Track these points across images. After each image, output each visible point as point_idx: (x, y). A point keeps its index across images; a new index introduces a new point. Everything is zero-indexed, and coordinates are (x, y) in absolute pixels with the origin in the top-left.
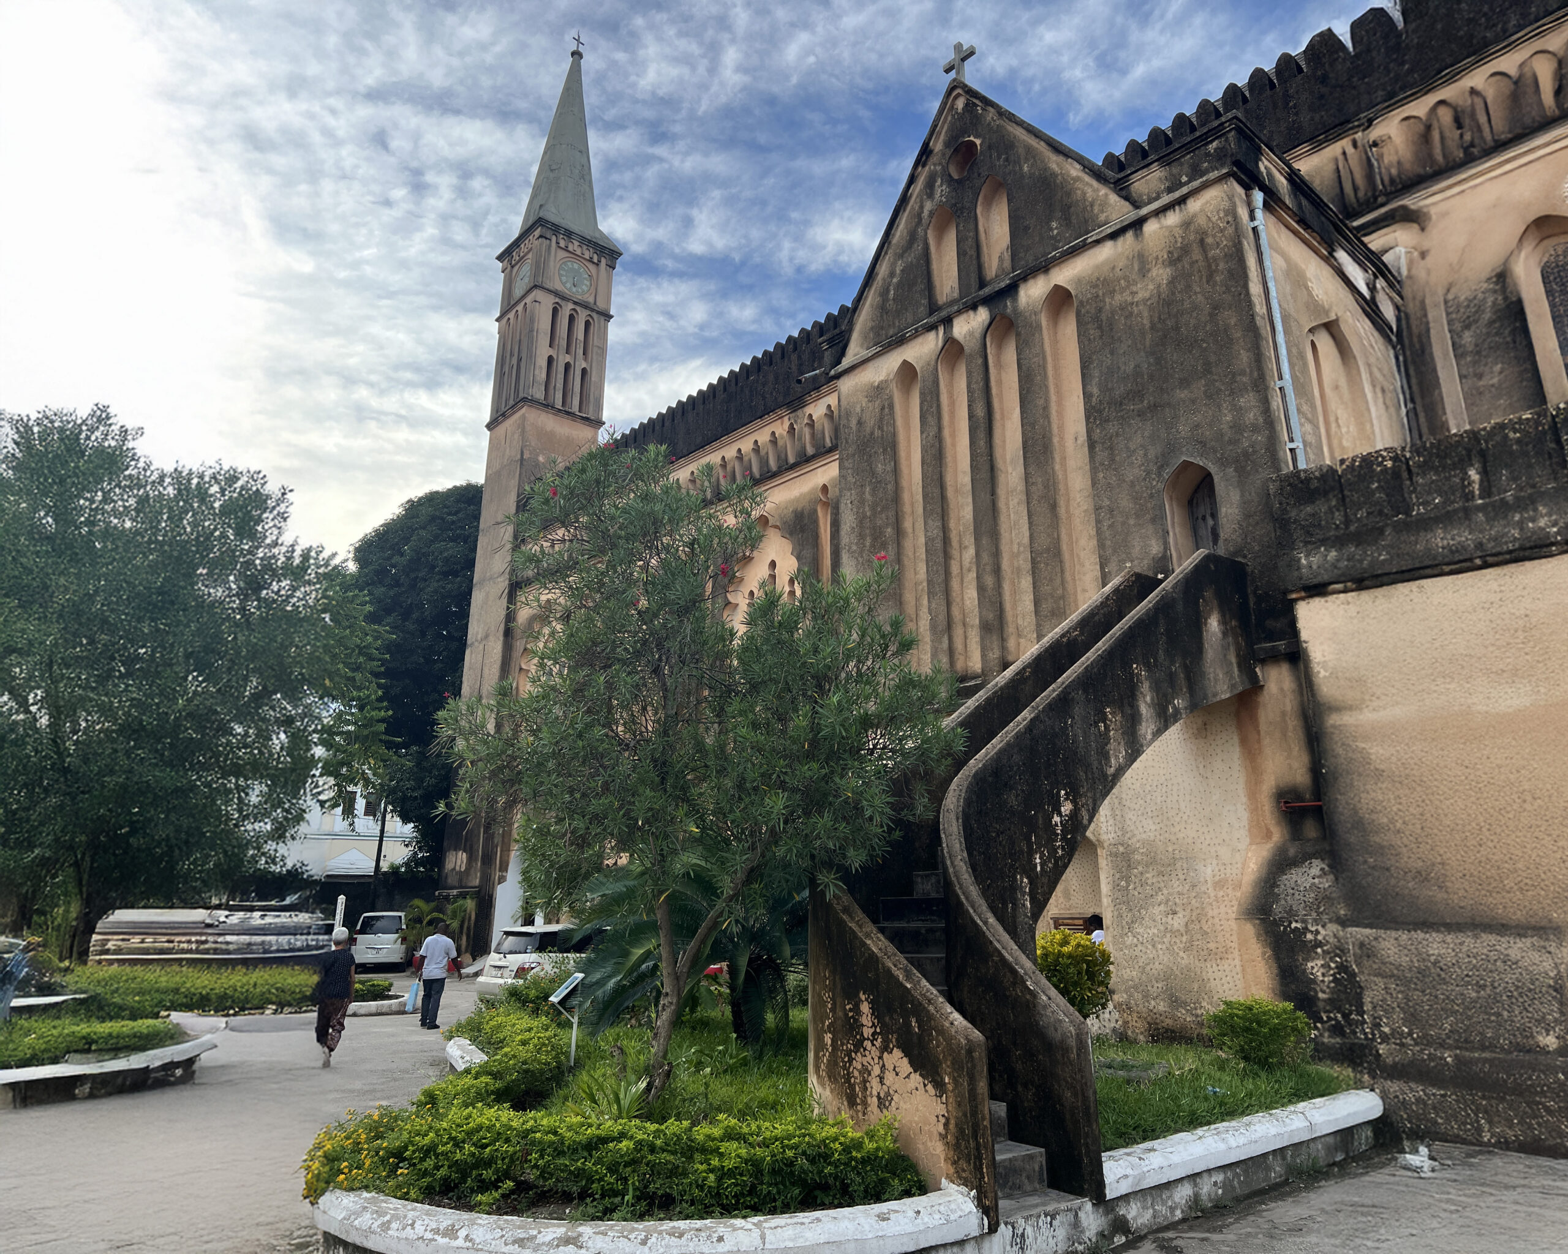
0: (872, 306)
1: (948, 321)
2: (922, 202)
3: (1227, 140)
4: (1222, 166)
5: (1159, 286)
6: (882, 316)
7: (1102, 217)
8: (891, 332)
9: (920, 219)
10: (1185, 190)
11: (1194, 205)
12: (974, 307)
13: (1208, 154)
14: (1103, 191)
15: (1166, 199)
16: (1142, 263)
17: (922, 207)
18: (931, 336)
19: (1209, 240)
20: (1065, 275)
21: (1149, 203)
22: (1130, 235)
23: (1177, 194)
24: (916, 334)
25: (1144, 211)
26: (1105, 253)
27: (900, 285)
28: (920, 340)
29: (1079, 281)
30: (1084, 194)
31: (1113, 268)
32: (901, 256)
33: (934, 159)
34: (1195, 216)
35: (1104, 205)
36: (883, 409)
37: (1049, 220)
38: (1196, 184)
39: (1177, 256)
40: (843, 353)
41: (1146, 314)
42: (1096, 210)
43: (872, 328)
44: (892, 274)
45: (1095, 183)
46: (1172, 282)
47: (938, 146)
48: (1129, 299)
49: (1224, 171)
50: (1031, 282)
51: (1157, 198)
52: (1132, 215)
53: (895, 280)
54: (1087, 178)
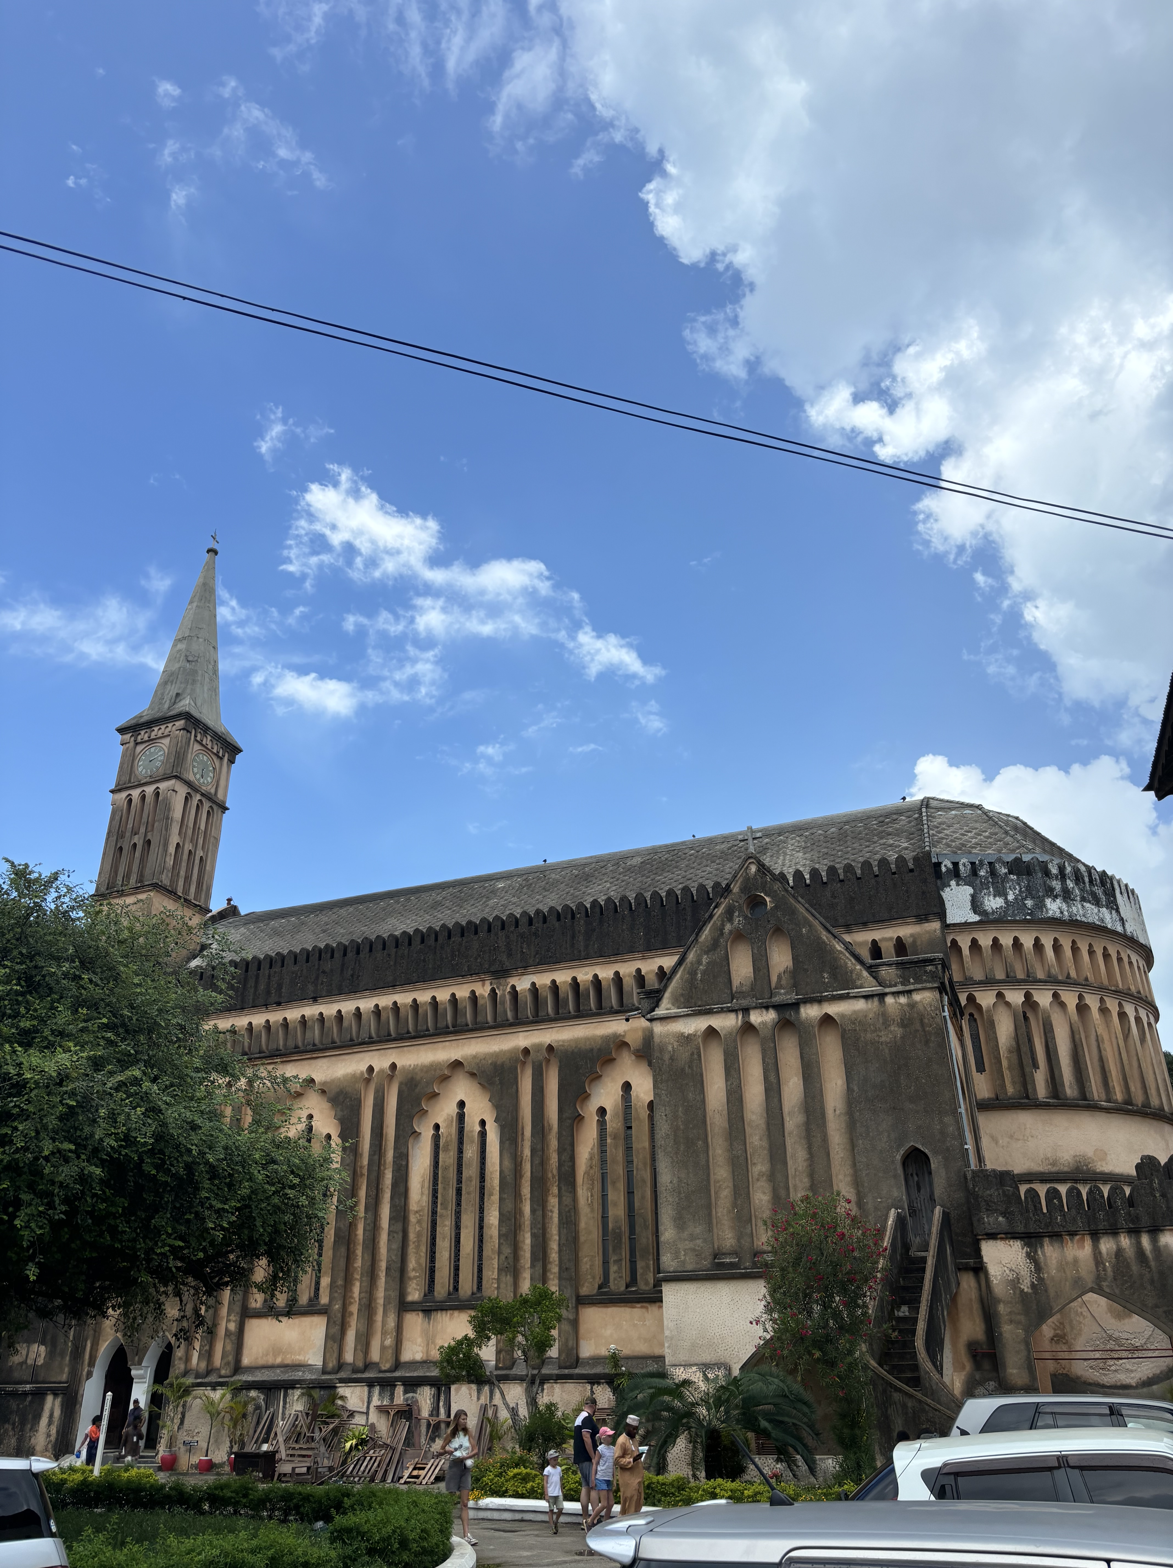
0: (681, 978)
1: (746, 1011)
2: (723, 921)
3: (937, 968)
4: (935, 982)
5: (895, 1037)
6: (691, 989)
7: (859, 983)
8: (700, 1003)
9: (722, 934)
10: (912, 987)
11: (917, 997)
12: (767, 1008)
13: (926, 972)
14: (858, 967)
15: (900, 988)
16: (884, 1017)
17: (723, 925)
18: (732, 1016)
19: (926, 1021)
20: (834, 1009)
21: (890, 986)
22: (876, 999)
23: (908, 988)
24: (722, 1011)
25: (887, 990)
26: (860, 1005)
27: (704, 973)
28: (723, 1015)
29: (843, 1016)
30: (847, 964)
31: (866, 1016)
32: (707, 953)
33: (731, 896)
34: (916, 1003)
35: (859, 976)
36: (692, 1054)
37: (822, 971)
38: (919, 986)
39: (905, 1022)
40: (657, 1006)
41: (887, 1051)
42: (854, 976)
43: (682, 995)
44: (699, 962)
45: (853, 960)
46: (903, 1037)
47: (736, 889)
48: (877, 1039)
49: (936, 985)
50: (808, 1006)
51: (895, 986)
52: (878, 989)
53: (701, 967)
54: (847, 955)
